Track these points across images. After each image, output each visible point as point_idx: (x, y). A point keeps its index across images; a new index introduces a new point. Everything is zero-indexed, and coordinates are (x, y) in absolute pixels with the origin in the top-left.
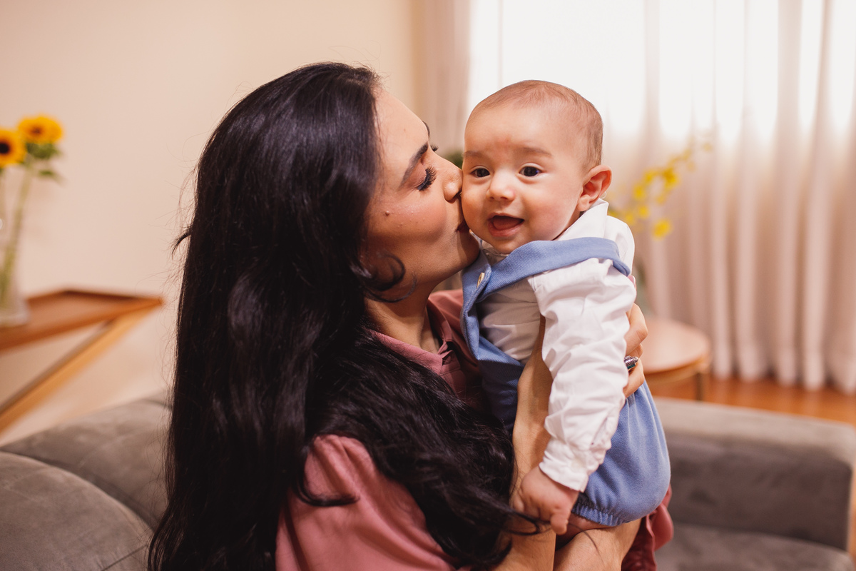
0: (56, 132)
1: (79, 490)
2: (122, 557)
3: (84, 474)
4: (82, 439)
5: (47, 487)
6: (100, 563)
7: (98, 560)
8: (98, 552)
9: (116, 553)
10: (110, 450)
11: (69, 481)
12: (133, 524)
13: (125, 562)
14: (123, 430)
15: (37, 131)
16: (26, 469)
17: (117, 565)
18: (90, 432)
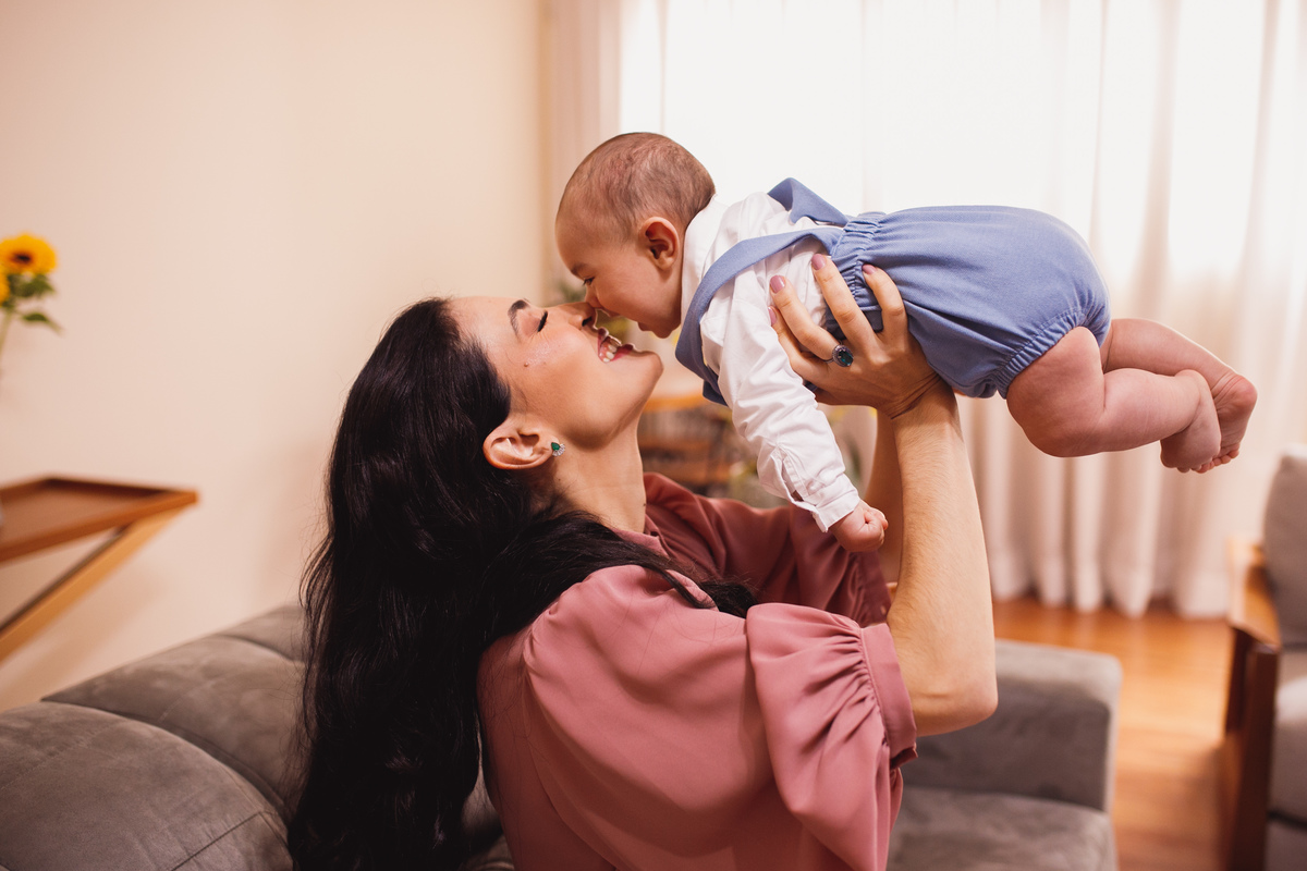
0: (50, 258)
1: (174, 746)
2: (233, 826)
3: (171, 726)
4: (160, 684)
5: (133, 743)
6: (210, 833)
7: (207, 830)
8: (205, 821)
9: (226, 821)
10: (199, 696)
11: (157, 736)
12: (240, 787)
13: (239, 832)
14: (210, 672)
15: (23, 258)
16: (100, 722)
17: (229, 835)
18: (168, 675)
